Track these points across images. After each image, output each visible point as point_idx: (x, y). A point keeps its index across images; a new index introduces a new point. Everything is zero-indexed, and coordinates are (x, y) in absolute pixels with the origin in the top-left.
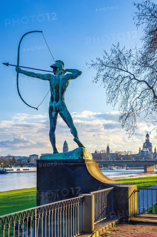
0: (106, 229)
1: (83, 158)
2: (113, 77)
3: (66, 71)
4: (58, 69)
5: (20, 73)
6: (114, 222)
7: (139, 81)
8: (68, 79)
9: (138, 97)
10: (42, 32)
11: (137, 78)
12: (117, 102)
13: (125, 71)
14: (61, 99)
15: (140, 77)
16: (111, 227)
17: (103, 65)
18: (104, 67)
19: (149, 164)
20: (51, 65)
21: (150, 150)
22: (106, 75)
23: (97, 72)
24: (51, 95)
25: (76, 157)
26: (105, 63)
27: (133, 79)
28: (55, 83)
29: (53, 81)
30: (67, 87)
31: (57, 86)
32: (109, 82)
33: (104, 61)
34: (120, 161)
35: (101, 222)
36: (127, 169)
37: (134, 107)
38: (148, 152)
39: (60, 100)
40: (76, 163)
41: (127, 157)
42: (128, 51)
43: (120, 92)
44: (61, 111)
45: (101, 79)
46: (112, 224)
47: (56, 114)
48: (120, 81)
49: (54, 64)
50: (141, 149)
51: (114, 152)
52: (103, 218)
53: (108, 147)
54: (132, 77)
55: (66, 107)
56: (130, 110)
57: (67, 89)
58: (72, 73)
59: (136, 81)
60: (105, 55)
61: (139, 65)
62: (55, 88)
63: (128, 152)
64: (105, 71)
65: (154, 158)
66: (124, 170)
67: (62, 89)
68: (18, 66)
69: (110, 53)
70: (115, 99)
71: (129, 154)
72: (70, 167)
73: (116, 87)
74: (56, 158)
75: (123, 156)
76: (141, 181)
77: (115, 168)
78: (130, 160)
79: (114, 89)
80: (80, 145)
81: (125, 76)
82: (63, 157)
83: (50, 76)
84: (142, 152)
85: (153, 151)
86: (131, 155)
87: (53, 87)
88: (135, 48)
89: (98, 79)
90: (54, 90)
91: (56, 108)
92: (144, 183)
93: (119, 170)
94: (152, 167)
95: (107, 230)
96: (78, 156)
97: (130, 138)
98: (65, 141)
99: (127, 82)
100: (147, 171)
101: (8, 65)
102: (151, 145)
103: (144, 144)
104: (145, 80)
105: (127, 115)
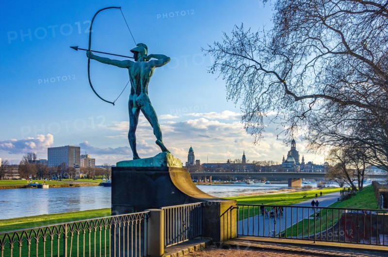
0: (183, 254)
1: (166, 165)
2: (234, 66)
3: (151, 57)
4: (139, 55)
5: (92, 58)
6: (197, 246)
7: (267, 72)
8: (152, 67)
9: (265, 92)
10: (120, 8)
11: (264, 68)
12: (239, 97)
13: (249, 59)
14: (144, 92)
15: (268, 66)
16: (193, 251)
17: (223, 51)
18: (224, 54)
19: (295, 177)
20: (131, 49)
21: (297, 160)
22: (226, 64)
23: (215, 60)
24: (131, 87)
25: (157, 164)
26: (225, 49)
27: (259, 69)
28: (134, 71)
29: (133, 69)
30: (150, 76)
31: (137, 75)
32: (230, 72)
33: (225, 46)
34: (258, 173)
35: (178, 245)
36: (267, 183)
37: (260, 104)
38: (293, 162)
39: (142, 93)
40: (158, 172)
41: (267, 168)
42: (255, 34)
43: (243, 86)
44: (142, 107)
45: (219, 68)
46: (195, 247)
47: (138, 112)
48: (242, 72)
49: (135, 48)
50: (286, 159)
51: (251, 162)
52: (183, 240)
53: (244, 156)
54: (258, 67)
55: (150, 102)
56: (255, 108)
57: (151, 79)
58: (157, 59)
59: (263, 71)
60: (225, 38)
61: (268, 52)
62: (136, 77)
63: (269, 162)
64: (224, 60)
65: (301, 169)
66: (264, 184)
67: (144, 79)
68: (89, 50)
69: (231, 36)
70: (236, 94)
71: (270, 165)
72: (151, 176)
73: (238, 79)
74: (135, 165)
75: (262, 167)
76: (282, 198)
77: (251, 182)
78: (270, 173)
79: (236, 82)
80: (164, 149)
81: (250, 66)
82: (143, 163)
83: (129, 63)
84: (285, 162)
85: (300, 162)
86: (272, 166)
87: (133, 77)
88: (262, 31)
89: (215, 69)
90: (134, 80)
91: (136, 102)
92: (285, 200)
93: (257, 184)
94: (298, 181)
95: (185, 254)
96: (161, 163)
97: (256, 143)
98: (191, 148)
99: (251, 73)
100: (292, 186)
101: (77, 50)
102: (298, 154)
103: (289, 152)
104: (276, 71)
105: (251, 114)
